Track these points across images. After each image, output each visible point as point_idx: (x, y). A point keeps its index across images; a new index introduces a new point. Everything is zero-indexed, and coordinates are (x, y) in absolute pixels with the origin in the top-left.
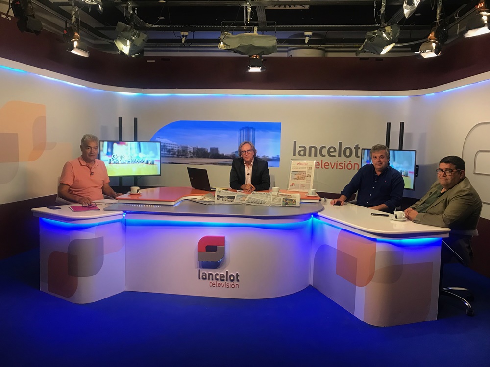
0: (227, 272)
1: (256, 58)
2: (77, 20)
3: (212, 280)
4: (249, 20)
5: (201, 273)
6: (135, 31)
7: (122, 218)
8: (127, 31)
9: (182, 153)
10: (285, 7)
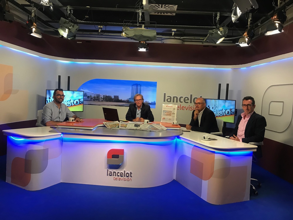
0: (125, 171)
1: (143, 43)
2: (35, 16)
3: (115, 176)
4: (140, 20)
5: (109, 172)
6: (71, 23)
7: (61, 137)
8: (66, 23)
9: (97, 99)
10: (161, 14)
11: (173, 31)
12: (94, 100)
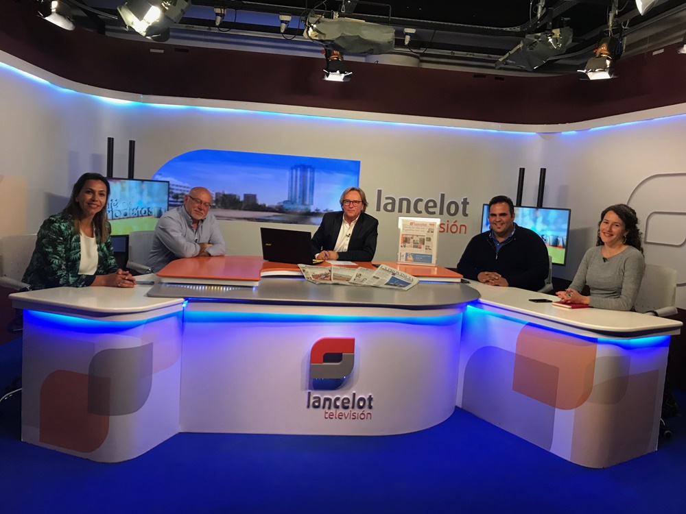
1: (338, 60)
3: (329, 408)
5: (311, 398)
7: (181, 309)
11: (407, 34)
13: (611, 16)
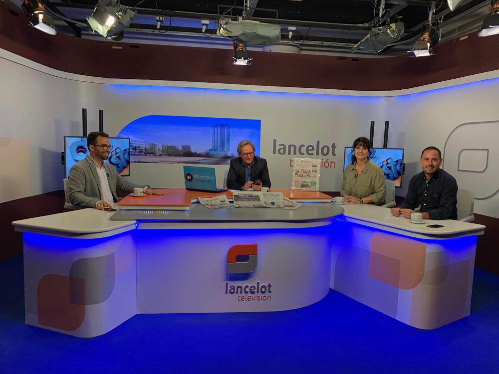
1: (242, 50)
3: (241, 293)
4: (248, 6)
6: (121, 6)
7: (135, 228)
9: (150, 151)
11: (290, 31)
12: (146, 154)
13: (431, 13)
